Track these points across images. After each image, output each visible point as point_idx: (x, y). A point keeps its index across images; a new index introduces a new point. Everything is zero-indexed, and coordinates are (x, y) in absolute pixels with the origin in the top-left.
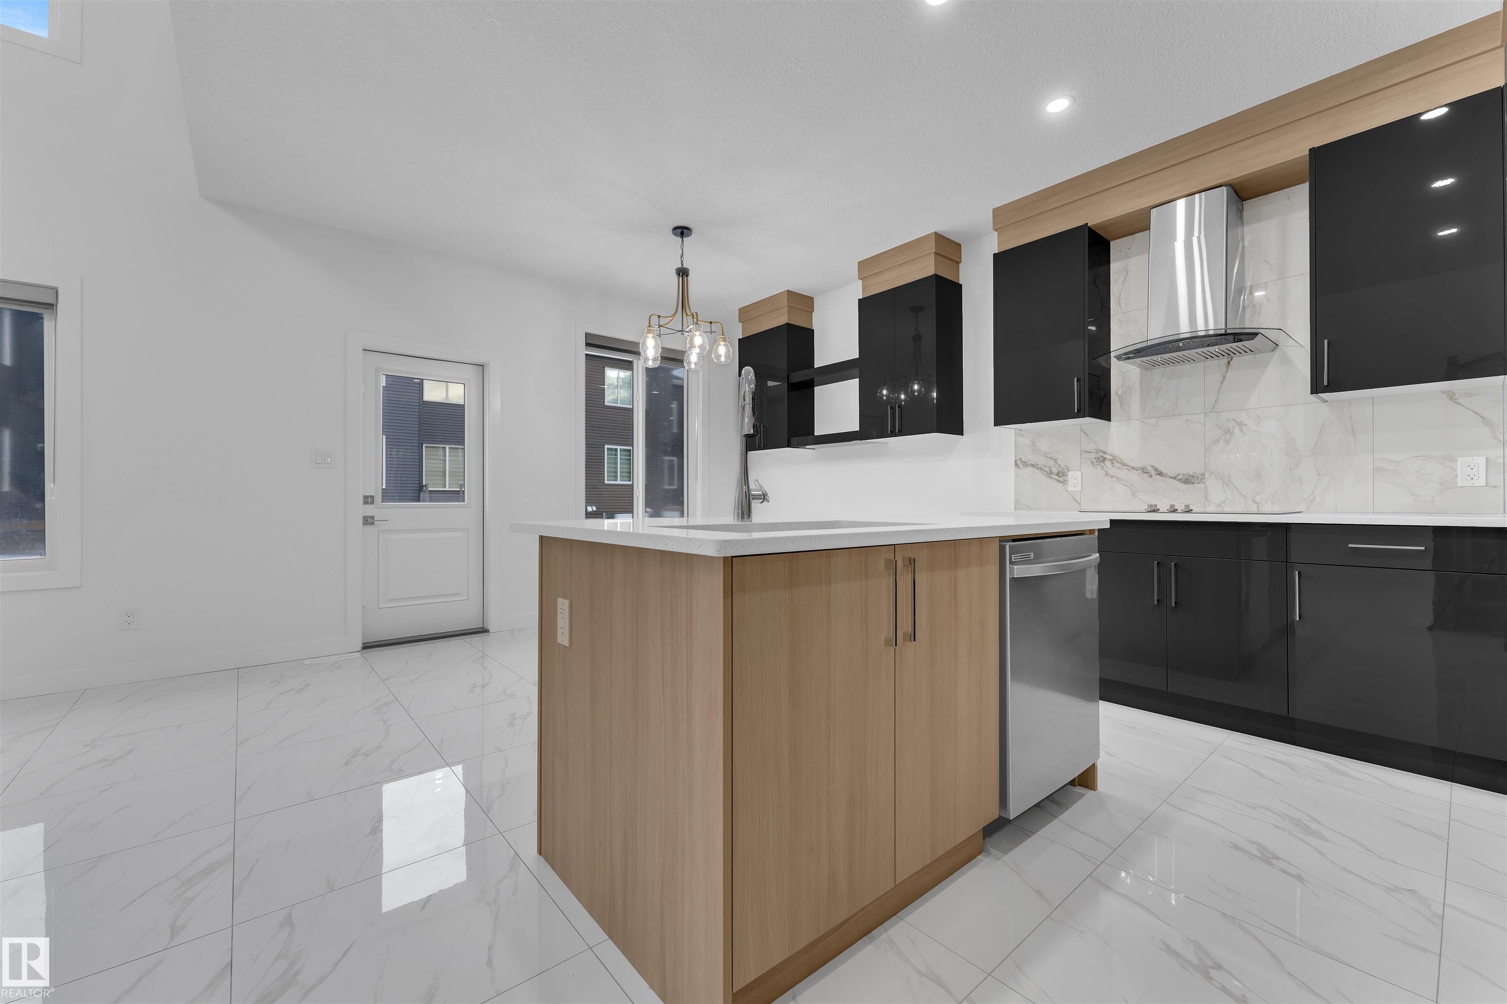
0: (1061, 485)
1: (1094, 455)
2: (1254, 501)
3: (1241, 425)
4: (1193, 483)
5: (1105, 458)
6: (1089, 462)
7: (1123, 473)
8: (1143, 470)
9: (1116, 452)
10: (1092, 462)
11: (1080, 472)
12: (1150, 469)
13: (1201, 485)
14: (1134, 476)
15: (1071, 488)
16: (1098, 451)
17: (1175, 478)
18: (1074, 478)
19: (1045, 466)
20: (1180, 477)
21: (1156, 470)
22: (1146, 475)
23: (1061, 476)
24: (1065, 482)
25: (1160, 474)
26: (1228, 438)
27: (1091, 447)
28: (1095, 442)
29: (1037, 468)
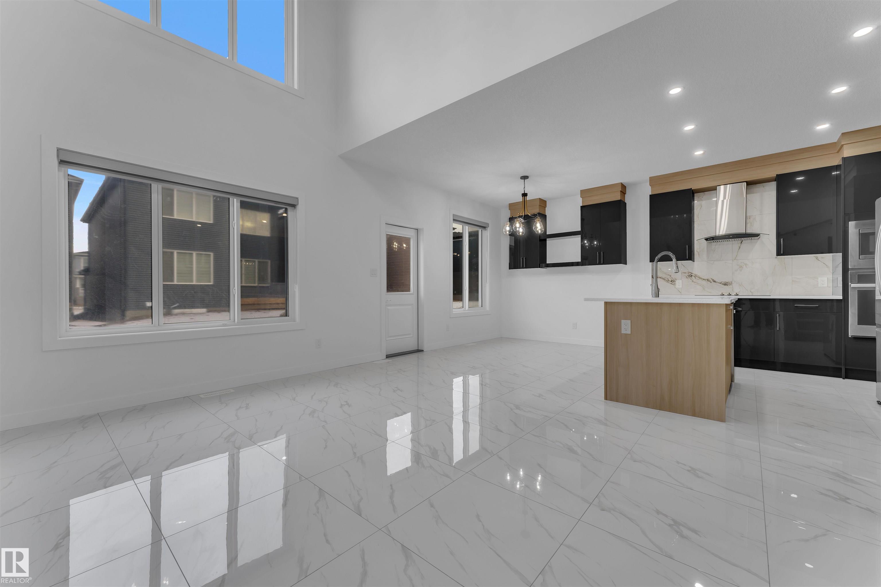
0: (673, 285)
1: (687, 274)
2: (751, 292)
3: (746, 264)
4: (728, 285)
5: (692, 275)
6: (685, 277)
7: (700, 281)
8: (708, 280)
9: (697, 273)
10: (686, 277)
11: (681, 281)
12: (711, 280)
13: (731, 286)
14: (704, 282)
15: (677, 286)
16: (689, 273)
17: (720, 283)
18: (679, 283)
19: (666, 278)
20: (722, 283)
21: (713, 280)
22: (709, 282)
23: (673, 281)
24: (674, 284)
25: (715, 282)
26: (741, 269)
27: (686, 271)
28: (688, 269)
29: (662, 279)
